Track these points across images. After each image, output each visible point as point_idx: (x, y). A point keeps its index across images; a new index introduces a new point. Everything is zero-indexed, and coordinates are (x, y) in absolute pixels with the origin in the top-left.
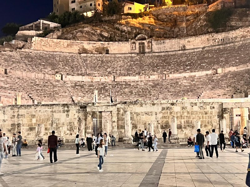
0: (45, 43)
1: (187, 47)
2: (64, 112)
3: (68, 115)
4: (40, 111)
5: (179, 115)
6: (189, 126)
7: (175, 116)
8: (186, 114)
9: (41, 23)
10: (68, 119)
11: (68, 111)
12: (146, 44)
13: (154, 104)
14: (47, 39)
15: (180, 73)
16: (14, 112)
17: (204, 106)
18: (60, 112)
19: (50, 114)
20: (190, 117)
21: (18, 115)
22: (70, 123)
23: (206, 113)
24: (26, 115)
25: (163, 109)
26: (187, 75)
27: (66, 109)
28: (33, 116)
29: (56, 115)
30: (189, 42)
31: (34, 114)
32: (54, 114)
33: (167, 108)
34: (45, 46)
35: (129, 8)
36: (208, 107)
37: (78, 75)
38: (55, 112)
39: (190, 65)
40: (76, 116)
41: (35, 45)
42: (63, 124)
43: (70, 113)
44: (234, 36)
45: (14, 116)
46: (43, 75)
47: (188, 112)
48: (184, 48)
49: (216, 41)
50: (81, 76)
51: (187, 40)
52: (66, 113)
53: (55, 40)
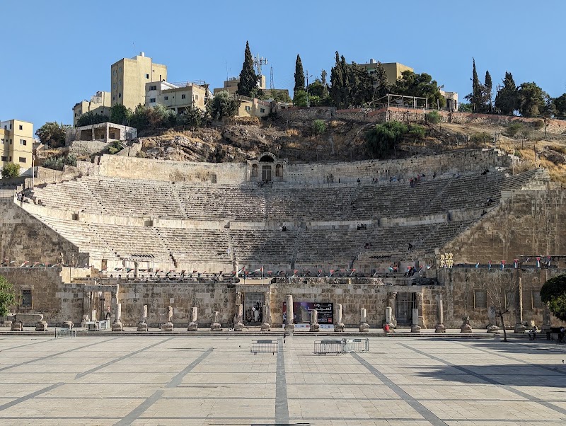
0: (119, 164)
1: (336, 178)
2: (208, 291)
3: (212, 296)
4: (179, 289)
5: (341, 298)
6: (351, 311)
7: (337, 299)
8: (348, 298)
9: (108, 128)
10: (212, 299)
11: (213, 290)
12: (273, 169)
13: (313, 286)
14: (122, 157)
15: (326, 221)
16: (147, 290)
17: (369, 289)
18: (203, 291)
19: (191, 293)
20: (352, 302)
21: (153, 293)
22: (215, 304)
23: (370, 297)
24: (163, 294)
25: (323, 291)
26: (336, 223)
27: (211, 287)
28: (171, 296)
29: (199, 295)
30: (339, 169)
31: (172, 292)
32: (197, 293)
33: (328, 291)
34: (119, 168)
35: (246, 107)
36: (373, 290)
37: (176, 218)
38: (197, 291)
39: (341, 209)
40: (222, 297)
41: (104, 167)
42: (207, 306)
43: (215, 293)
44: (404, 167)
45: (148, 295)
46: (126, 218)
47: (351, 296)
48: (330, 179)
49: (379, 172)
50: (179, 221)
51: (336, 167)
52: (210, 293)
53: (135, 160)
